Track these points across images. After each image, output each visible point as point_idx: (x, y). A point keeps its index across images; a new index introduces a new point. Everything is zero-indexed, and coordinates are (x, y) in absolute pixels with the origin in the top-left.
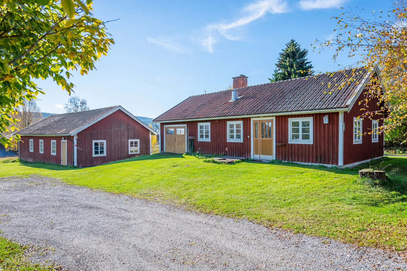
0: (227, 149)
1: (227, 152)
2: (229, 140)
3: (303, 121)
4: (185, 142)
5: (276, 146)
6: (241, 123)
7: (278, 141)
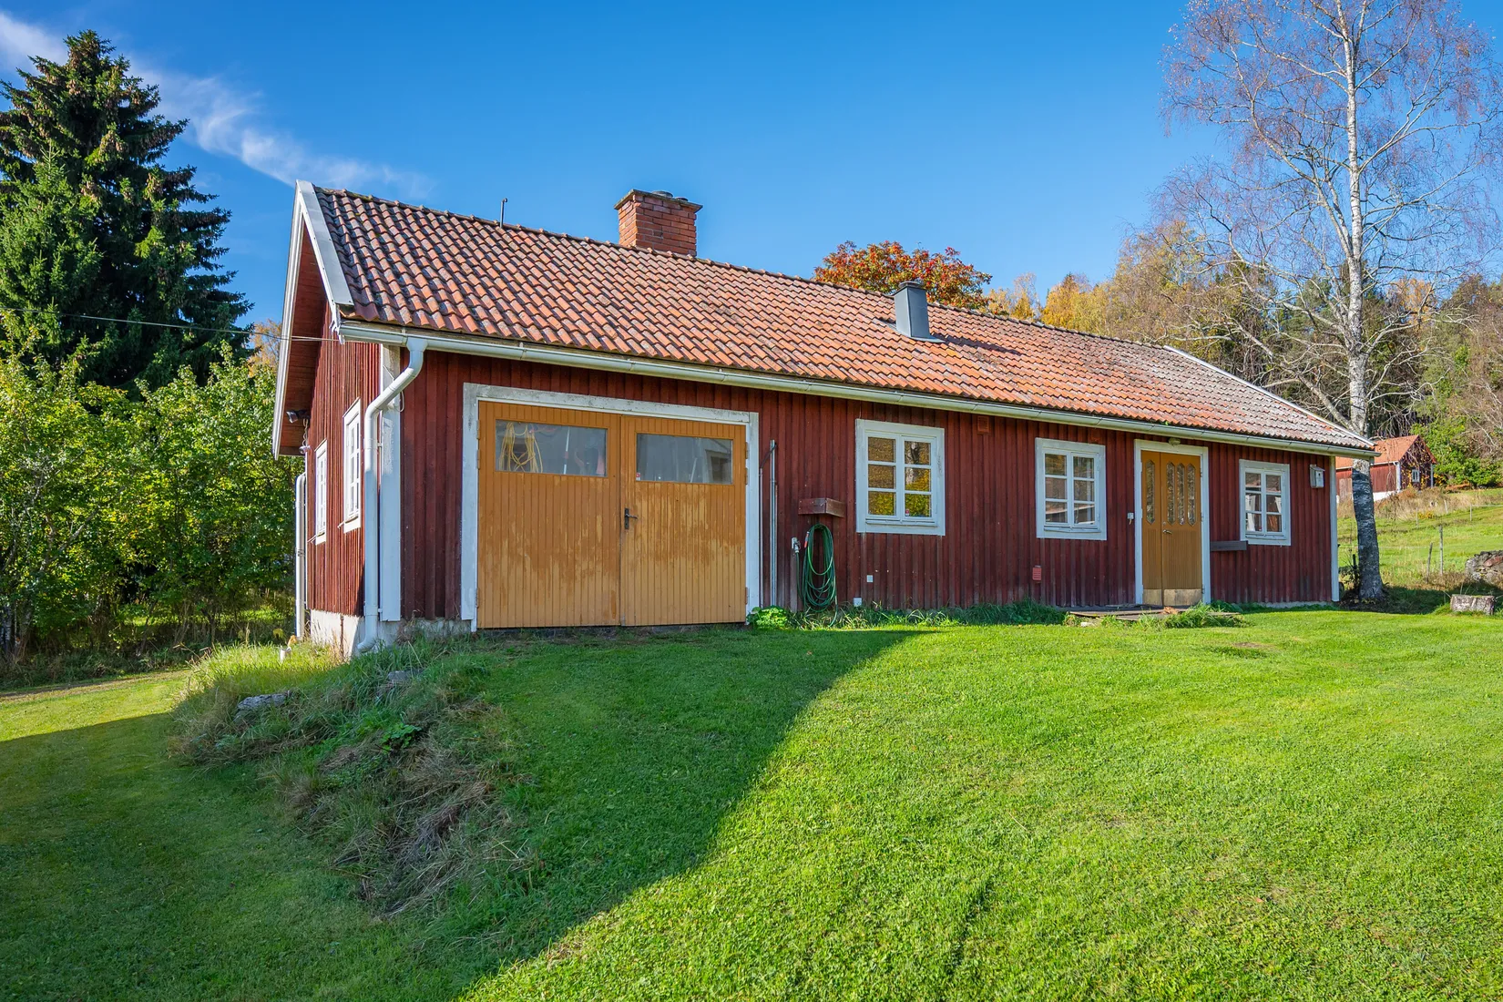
0: (1037, 573)
1: (1038, 585)
2: (1044, 530)
3: (1270, 473)
4: (739, 540)
5: (1212, 553)
6: (1096, 452)
7: (1216, 538)
